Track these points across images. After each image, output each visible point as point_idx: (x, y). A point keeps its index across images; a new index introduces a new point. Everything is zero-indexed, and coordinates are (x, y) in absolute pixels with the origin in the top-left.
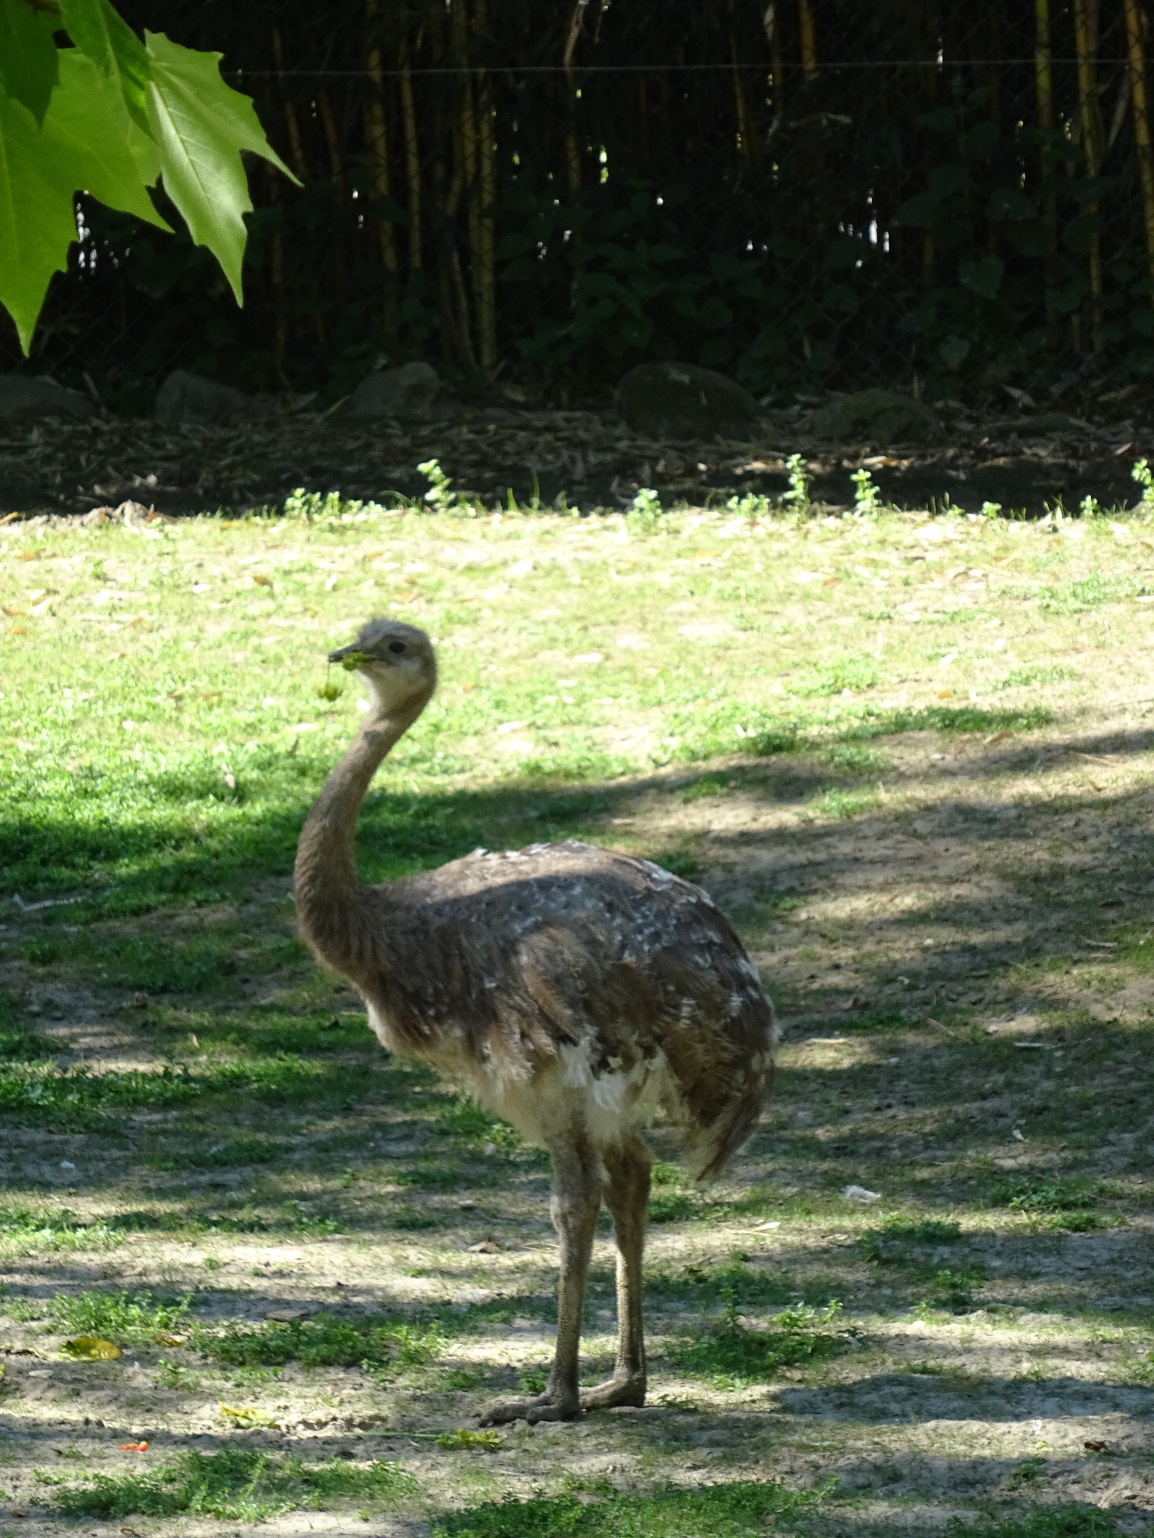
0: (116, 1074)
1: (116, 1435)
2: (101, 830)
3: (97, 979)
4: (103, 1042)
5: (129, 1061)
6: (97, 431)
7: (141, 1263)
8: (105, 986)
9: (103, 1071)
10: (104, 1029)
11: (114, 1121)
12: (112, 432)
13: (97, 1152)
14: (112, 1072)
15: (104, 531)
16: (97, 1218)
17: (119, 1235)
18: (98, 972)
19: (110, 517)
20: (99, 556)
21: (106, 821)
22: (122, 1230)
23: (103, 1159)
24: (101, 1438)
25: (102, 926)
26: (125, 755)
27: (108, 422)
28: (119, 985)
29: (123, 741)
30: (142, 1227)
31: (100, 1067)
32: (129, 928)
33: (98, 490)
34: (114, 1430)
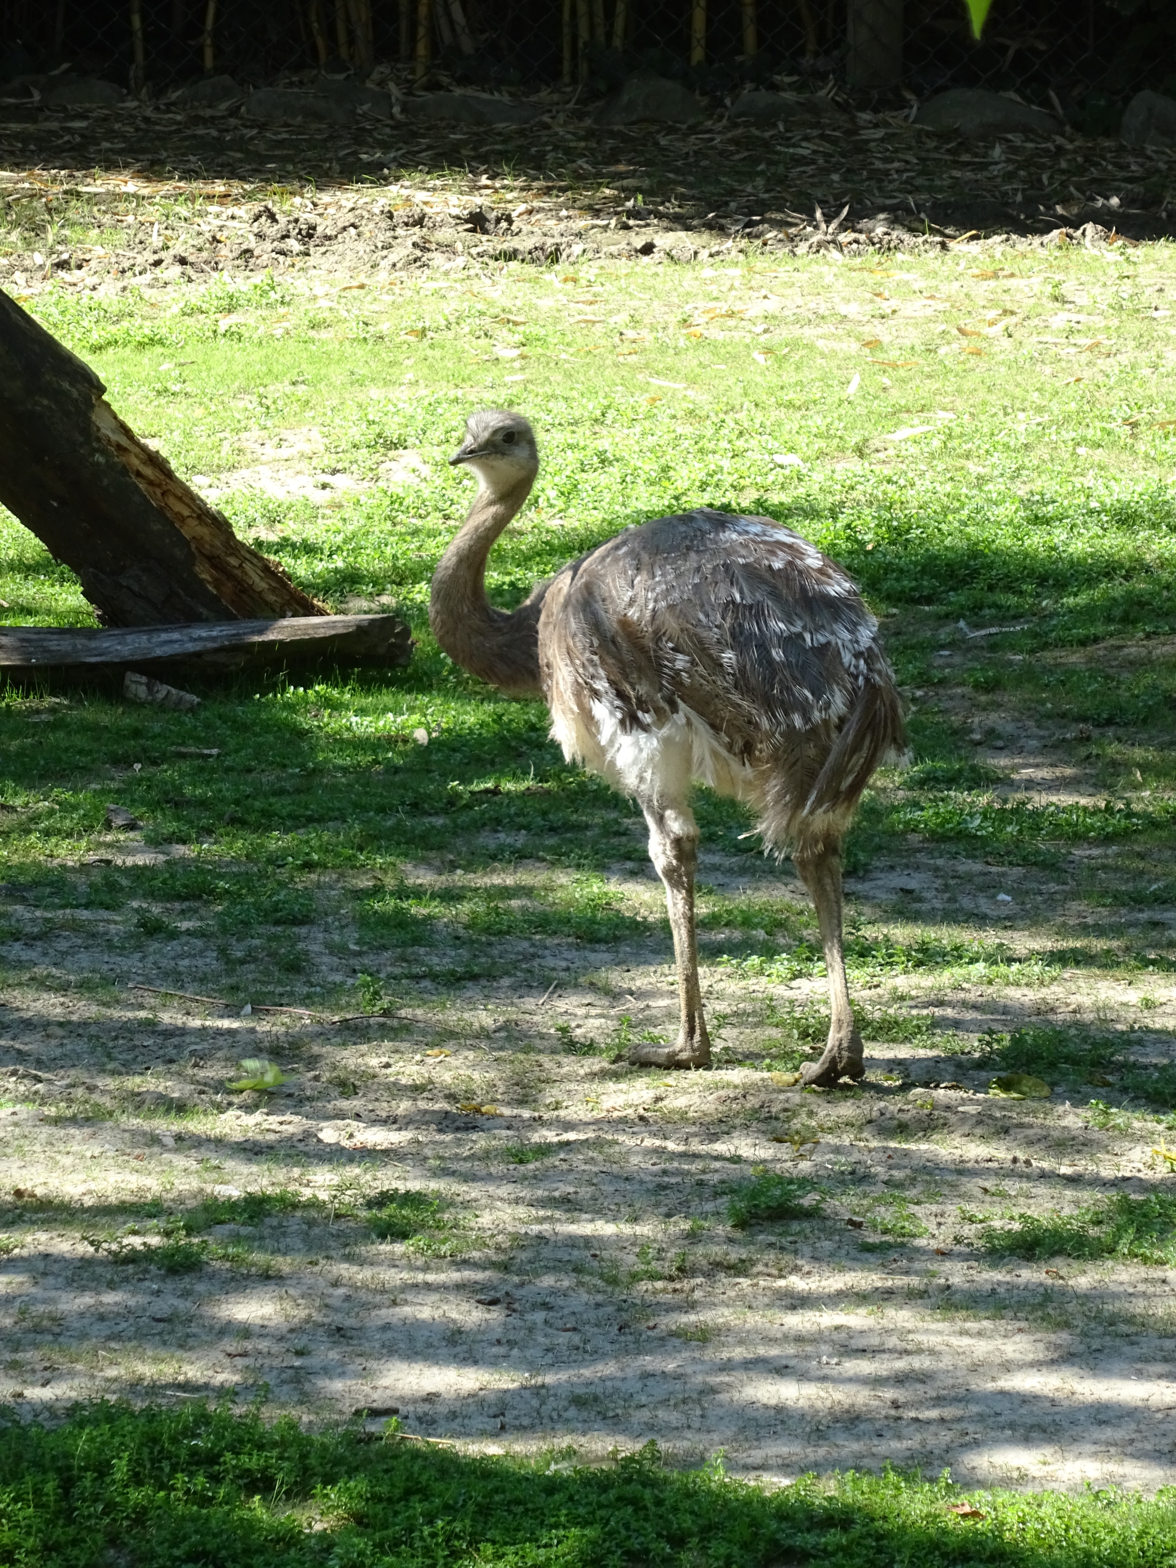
0: (1057, 807)
1: (1044, 1176)
2: (1050, 557)
3: (1040, 708)
4: (1044, 773)
5: (1070, 794)
6: (1060, 149)
7: (1075, 1000)
8: (1049, 716)
9: (1044, 803)
10: (1048, 761)
11: (1054, 855)
12: (1075, 152)
13: (1035, 885)
14: (1052, 804)
15: (1064, 252)
16: (1033, 953)
17: (1054, 971)
18: (1043, 702)
19: (1071, 237)
20: (1057, 277)
21: (1054, 548)
22: (1058, 966)
23: (1041, 894)
24: (1028, 1177)
25: (1048, 657)
26: (1078, 481)
27: (1071, 141)
28: (1064, 715)
29: (1076, 467)
30: (1078, 963)
31: (1040, 800)
32: (1075, 658)
33: (1059, 209)
34: (1042, 1170)
